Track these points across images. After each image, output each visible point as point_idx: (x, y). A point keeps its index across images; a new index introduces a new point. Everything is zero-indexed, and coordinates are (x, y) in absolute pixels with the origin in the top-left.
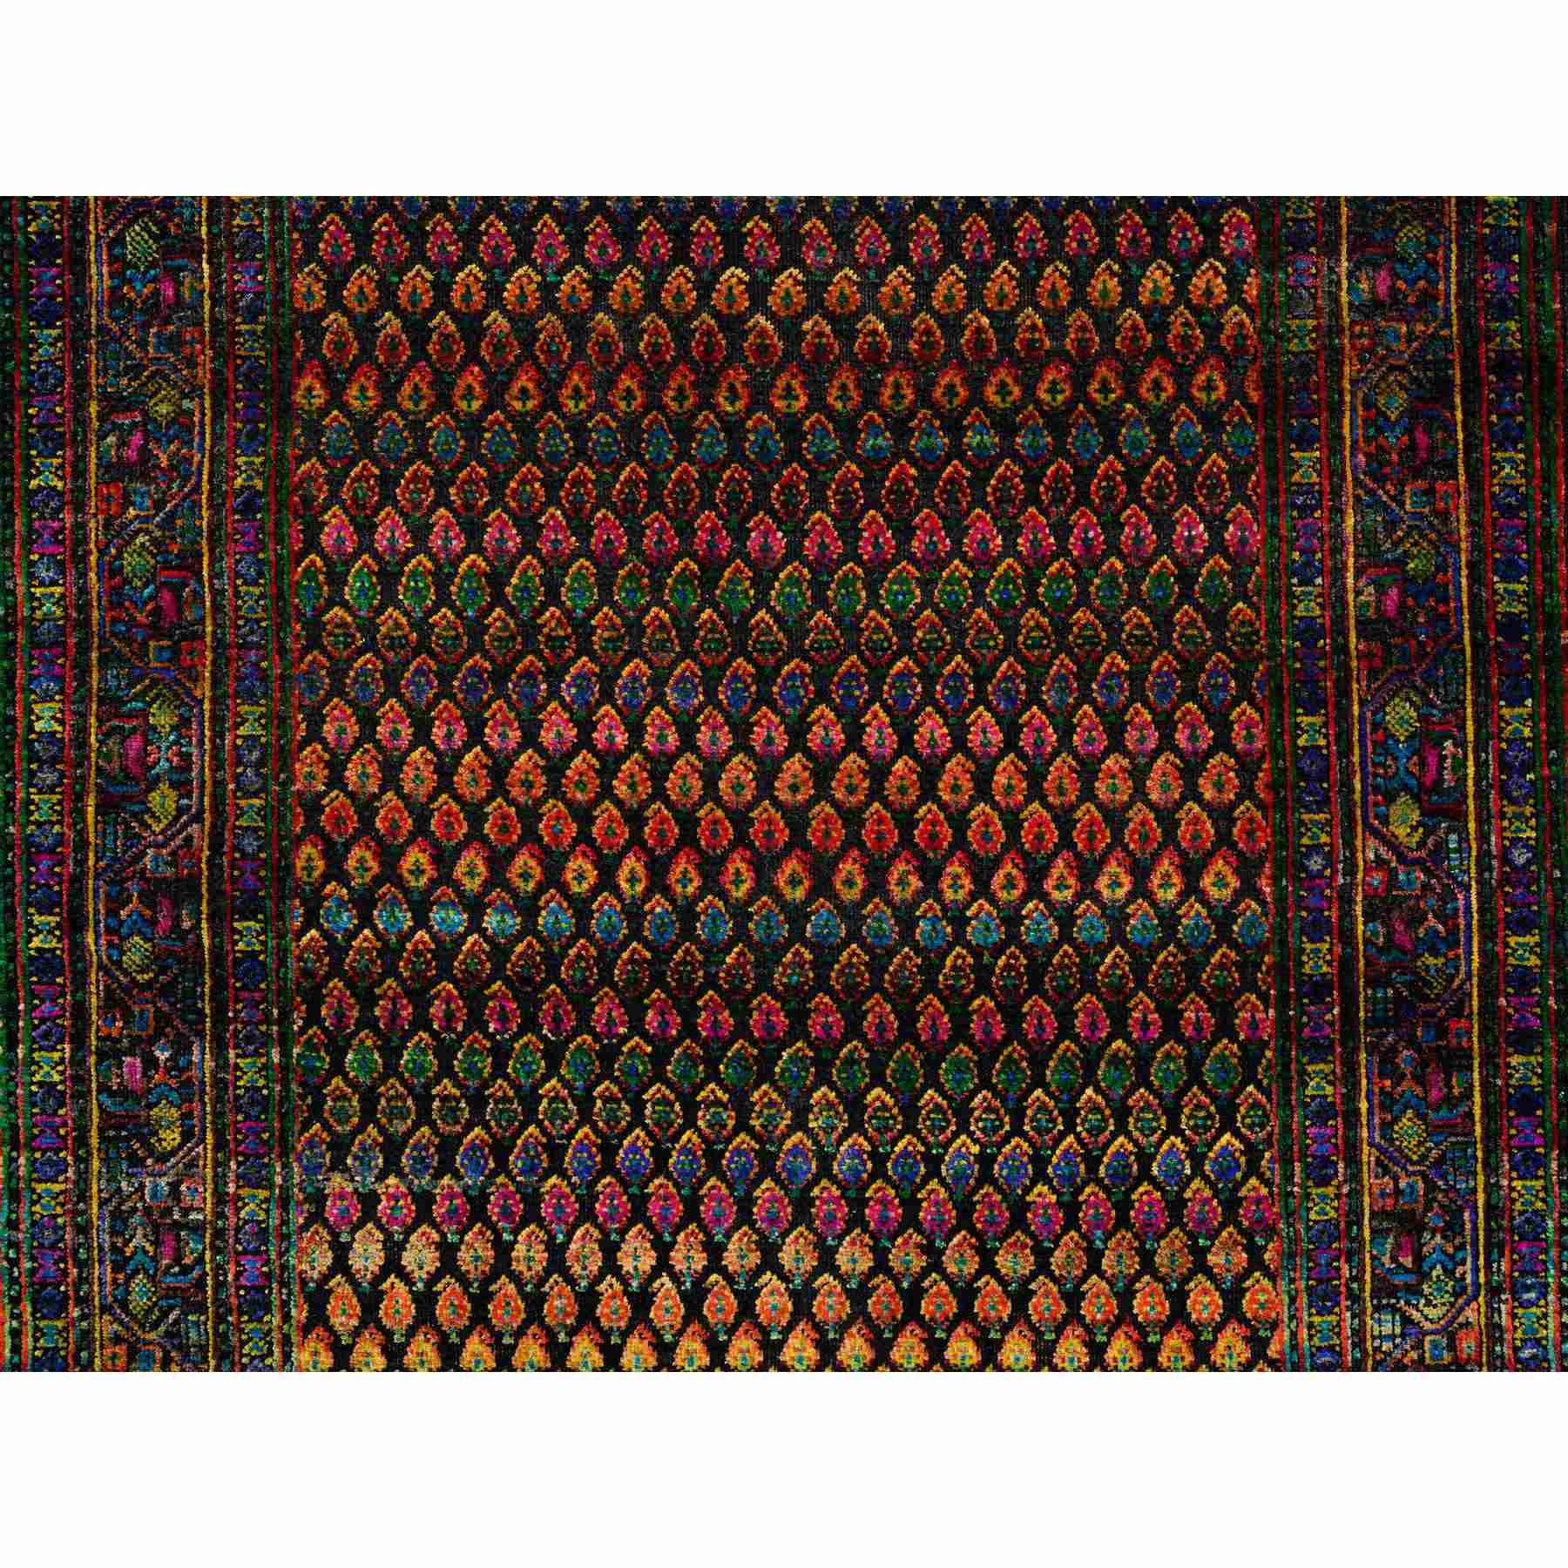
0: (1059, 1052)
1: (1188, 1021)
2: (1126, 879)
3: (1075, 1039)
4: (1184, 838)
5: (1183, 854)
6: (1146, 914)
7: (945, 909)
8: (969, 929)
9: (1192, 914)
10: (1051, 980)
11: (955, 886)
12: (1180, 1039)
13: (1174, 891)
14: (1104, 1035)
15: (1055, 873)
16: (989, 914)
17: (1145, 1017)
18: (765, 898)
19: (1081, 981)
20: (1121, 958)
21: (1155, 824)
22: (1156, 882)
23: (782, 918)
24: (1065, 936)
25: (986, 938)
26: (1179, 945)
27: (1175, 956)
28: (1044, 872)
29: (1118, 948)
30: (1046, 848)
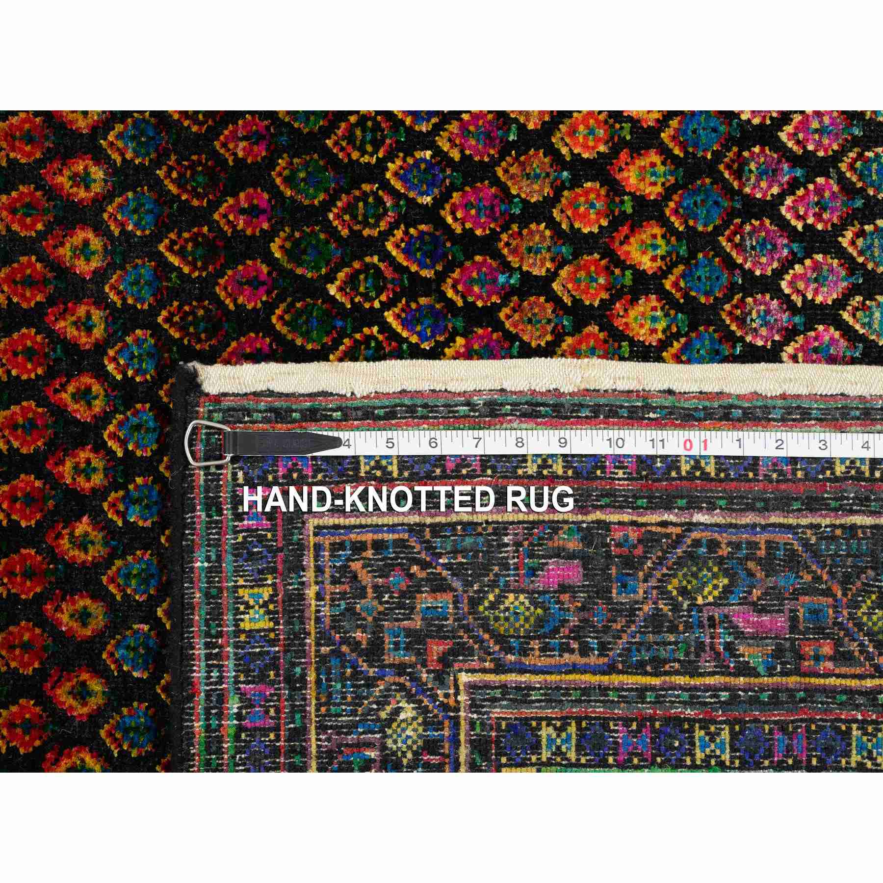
0: (284, 330)
1: (248, 151)
2: (80, 236)
3: (270, 307)
4: (29, 155)
5: (49, 156)
6: (120, 206)
7: (116, 487)
8: (139, 453)
9: (120, 144)
10: (199, 341)
11: (87, 471)
12: (271, 163)
13: (93, 169)
14: (265, 269)
15: (72, 332)
16: (121, 424)
17: (243, 211)
18: (103, 733)
19: (200, 300)
20: (173, 242)
21: (14, 194)
22: (82, 194)
23: (125, 710)
24: (147, 320)
25: (148, 430)
26: (157, 163)
27: (170, 169)
28: (71, 347)
29: (161, 248)
30: (41, 345)
